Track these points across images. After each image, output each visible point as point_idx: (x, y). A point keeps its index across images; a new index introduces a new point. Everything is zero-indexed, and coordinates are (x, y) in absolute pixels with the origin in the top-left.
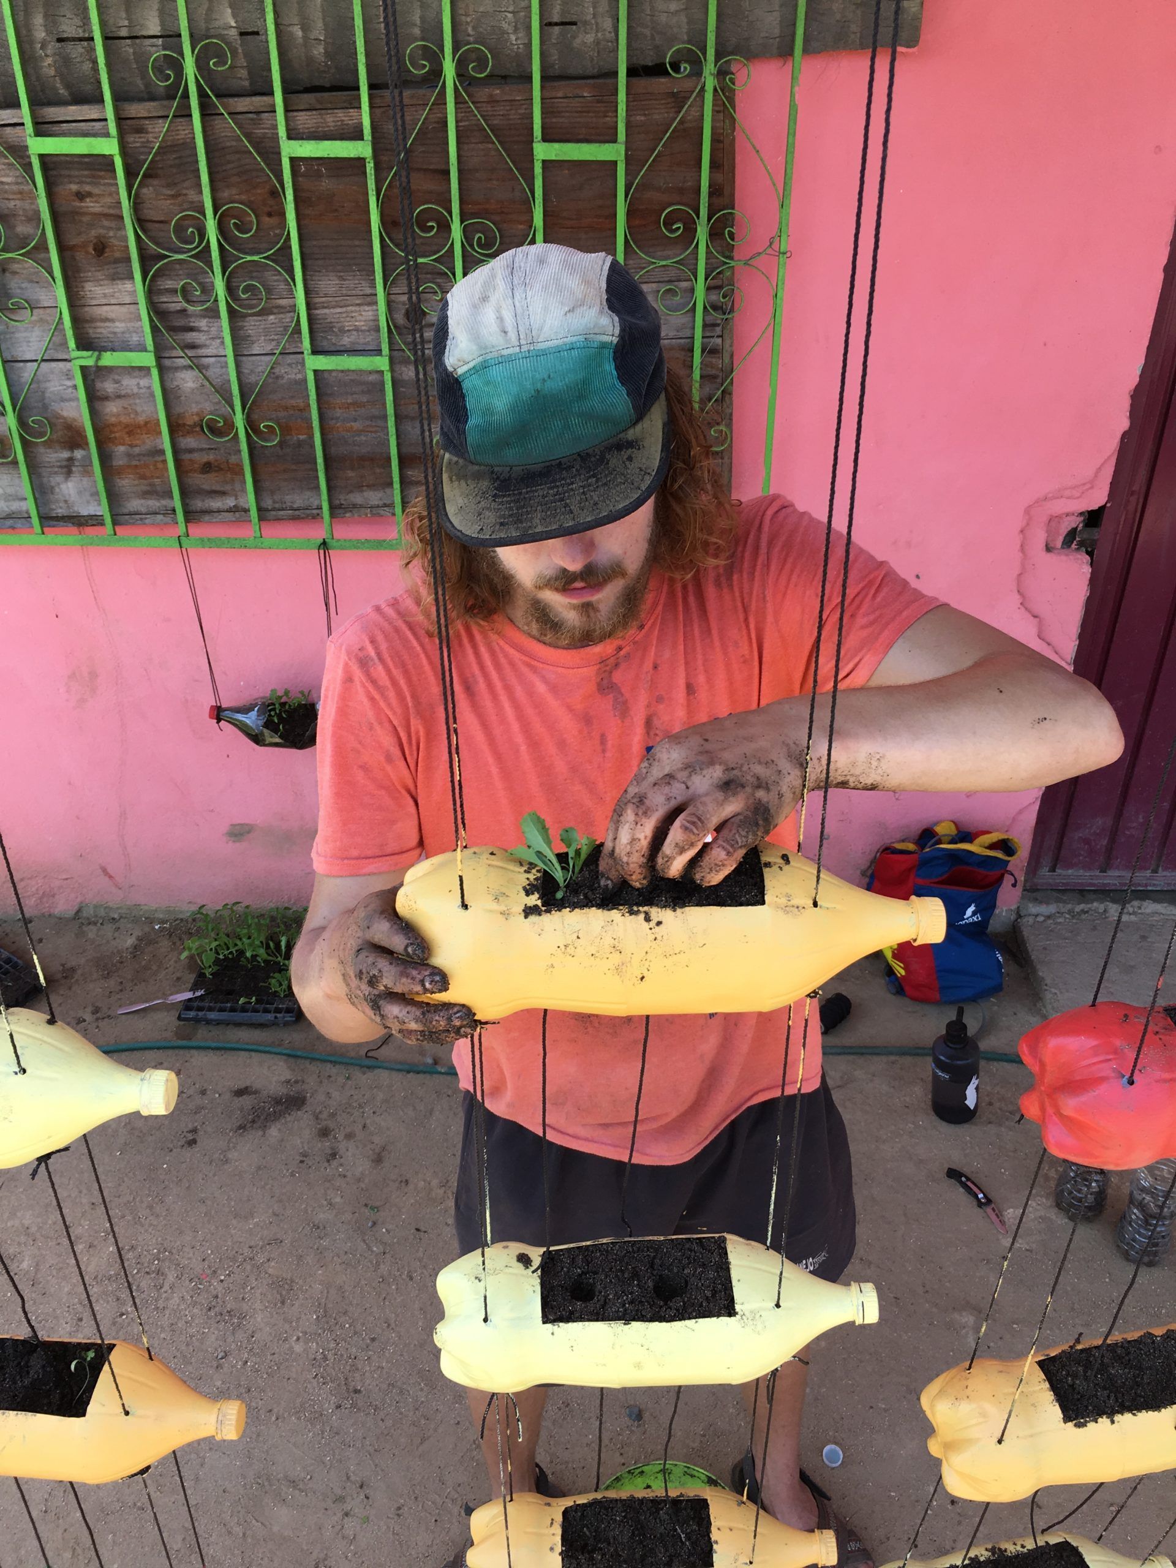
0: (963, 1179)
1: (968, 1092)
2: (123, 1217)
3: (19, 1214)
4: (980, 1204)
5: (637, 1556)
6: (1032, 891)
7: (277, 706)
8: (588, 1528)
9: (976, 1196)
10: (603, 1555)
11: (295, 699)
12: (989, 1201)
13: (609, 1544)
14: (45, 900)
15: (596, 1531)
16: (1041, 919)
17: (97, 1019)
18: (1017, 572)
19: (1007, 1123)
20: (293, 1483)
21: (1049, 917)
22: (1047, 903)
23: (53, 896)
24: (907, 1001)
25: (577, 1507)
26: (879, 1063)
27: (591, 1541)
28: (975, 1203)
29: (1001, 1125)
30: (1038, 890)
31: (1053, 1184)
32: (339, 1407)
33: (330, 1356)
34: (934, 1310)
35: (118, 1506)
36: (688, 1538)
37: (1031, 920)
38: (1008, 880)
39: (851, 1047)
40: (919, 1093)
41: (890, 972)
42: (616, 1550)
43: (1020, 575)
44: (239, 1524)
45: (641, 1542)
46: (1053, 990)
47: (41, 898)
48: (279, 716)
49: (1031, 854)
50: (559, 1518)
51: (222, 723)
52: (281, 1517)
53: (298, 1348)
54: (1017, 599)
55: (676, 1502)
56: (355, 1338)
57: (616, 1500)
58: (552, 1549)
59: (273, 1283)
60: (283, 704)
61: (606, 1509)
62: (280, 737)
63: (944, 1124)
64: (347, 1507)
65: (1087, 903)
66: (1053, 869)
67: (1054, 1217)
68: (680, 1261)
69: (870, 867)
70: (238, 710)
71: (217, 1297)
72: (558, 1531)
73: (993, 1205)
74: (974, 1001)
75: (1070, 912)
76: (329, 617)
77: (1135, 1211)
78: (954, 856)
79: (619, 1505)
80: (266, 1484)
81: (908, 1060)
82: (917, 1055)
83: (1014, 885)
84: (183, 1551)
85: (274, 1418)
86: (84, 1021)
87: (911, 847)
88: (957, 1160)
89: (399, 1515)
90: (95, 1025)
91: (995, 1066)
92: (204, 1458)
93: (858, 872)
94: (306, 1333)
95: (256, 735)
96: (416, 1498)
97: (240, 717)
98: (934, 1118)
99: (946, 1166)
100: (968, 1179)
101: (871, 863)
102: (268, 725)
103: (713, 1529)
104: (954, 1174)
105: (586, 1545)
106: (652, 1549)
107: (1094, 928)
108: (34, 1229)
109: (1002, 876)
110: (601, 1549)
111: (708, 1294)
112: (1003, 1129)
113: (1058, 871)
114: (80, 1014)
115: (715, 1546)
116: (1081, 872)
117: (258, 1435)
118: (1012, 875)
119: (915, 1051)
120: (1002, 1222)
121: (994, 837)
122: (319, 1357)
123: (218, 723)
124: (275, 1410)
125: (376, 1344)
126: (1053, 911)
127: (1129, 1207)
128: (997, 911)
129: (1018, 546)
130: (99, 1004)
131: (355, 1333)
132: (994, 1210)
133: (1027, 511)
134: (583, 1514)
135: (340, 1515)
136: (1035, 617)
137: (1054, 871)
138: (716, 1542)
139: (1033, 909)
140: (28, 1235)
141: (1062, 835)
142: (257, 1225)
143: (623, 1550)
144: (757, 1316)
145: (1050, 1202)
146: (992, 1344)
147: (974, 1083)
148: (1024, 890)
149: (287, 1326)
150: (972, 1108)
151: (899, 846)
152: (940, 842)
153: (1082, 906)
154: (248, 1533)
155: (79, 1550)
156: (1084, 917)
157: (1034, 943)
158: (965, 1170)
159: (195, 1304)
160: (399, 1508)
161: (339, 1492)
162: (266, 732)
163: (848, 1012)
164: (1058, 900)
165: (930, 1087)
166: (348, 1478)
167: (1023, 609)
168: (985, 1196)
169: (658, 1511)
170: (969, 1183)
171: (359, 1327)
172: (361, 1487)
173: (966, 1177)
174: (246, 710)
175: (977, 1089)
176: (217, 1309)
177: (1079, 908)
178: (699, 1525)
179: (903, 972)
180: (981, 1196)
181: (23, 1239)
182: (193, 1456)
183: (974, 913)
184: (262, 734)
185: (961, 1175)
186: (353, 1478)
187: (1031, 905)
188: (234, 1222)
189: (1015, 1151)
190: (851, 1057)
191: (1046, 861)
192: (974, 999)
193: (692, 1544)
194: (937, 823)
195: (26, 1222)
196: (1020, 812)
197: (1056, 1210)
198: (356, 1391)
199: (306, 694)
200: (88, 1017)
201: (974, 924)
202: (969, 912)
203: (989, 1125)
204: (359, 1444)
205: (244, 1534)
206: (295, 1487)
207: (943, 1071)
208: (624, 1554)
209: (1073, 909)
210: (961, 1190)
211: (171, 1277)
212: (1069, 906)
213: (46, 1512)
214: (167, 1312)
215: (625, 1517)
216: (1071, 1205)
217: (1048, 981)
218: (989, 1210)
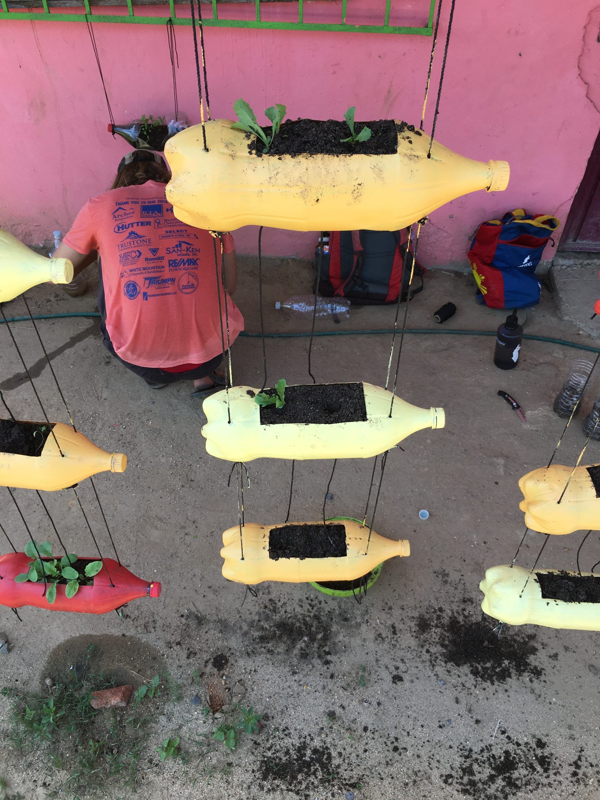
0: (506, 396)
1: (514, 353)
2: (74, 396)
3: (21, 393)
4: (514, 408)
5: (308, 551)
6: (562, 252)
7: (146, 125)
8: (283, 539)
9: (512, 404)
10: (291, 551)
11: (156, 121)
12: (518, 407)
13: (293, 546)
14: (27, 237)
15: (287, 540)
16: (564, 267)
17: (58, 300)
18: (579, 54)
19: (533, 370)
20: (160, 520)
21: (569, 267)
22: (569, 259)
23: (31, 235)
24: (487, 308)
25: (277, 529)
26: (468, 339)
27: (284, 545)
28: (511, 407)
29: (529, 371)
30: (565, 252)
31: (553, 400)
32: (183, 486)
33: (179, 464)
34: (485, 456)
35: (74, 526)
36: (334, 542)
37: (559, 268)
38: (550, 242)
39: (454, 330)
40: (489, 355)
41: (479, 292)
42: (297, 549)
43: (580, 56)
44: (134, 536)
45: (310, 545)
46: (566, 304)
47: (25, 236)
48: (147, 131)
49: (564, 230)
50: (268, 534)
51: (116, 135)
52: (155, 535)
53: (163, 460)
54: (577, 71)
55: (328, 527)
56: (192, 457)
57: (298, 526)
58: (264, 548)
59: (151, 430)
60: (149, 125)
61: (292, 530)
62: (148, 143)
63: (499, 369)
64: (187, 531)
65: (590, 260)
66: (575, 240)
67: (551, 416)
68: (337, 395)
69: (474, 235)
70: (124, 127)
71: (122, 435)
72: (268, 540)
73: (520, 409)
74: (523, 308)
75: (581, 264)
76: (174, 69)
77: (596, 413)
78: (521, 227)
79: (299, 528)
80: (147, 519)
81: (483, 338)
82: (490, 335)
83: (553, 246)
84: (106, 547)
85: (151, 491)
86: (51, 301)
87: (498, 223)
88: (504, 386)
89: (212, 536)
90: (56, 303)
91: (530, 342)
92: (117, 507)
93: (467, 238)
94: (167, 454)
95: (135, 142)
96: (221, 529)
97: (125, 131)
98: (495, 367)
99: (498, 390)
100: (509, 396)
101: (475, 232)
102: (141, 136)
103: (347, 538)
104: (502, 393)
105: (282, 547)
106: (315, 548)
107: (593, 273)
108: (29, 400)
109: (546, 241)
110: (289, 548)
111: (352, 410)
112: (530, 373)
113: (578, 241)
114: (48, 297)
115: (348, 546)
116: (590, 242)
117: (143, 498)
118: (553, 240)
119: (487, 333)
120: (524, 417)
121: (545, 218)
122: (173, 464)
123: (113, 134)
124: (152, 487)
125: (202, 460)
126: (572, 263)
127: (592, 411)
128: (541, 262)
129: (582, 37)
130: (58, 293)
131: (192, 455)
132: (520, 411)
133: (590, 14)
134: (280, 532)
135: (183, 534)
136: (586, 84)
137: (575, 241)
138: (348, 545)
139: (561, 261)
140: (26, 403)
141: (583, 220)
142: (142, 403)
143: (300, 549)
144: (379, 421)
145: (551, 408)
146: (512, 473)
147: (518, 348)
148: (557, 251)
149: (158, 450)
150: (515, 361)
151: (491, 222)
152: (515, 219)
153: (588, 261)
154: (139, 540)
155: (55, 545)
156: (588, 267)
157: (559, 281)
158: (508, 392)
159: (111, 438)
160: (212, 533)
161: (182, 524)
162: (140, 140)
163: (454, 313)
164: (575, 258)
165: (494, 351)
166: (188, 518)
167: (580, 78)
168: (517, 405)
169: (318, 531)
170: (509, 398)
171: (193, 452)
172: (194, 522)
173: (508, 395)
174: (129, 127)
175: (519, 351)
176: (123, 441)
177: (586, 262)
178: (340, 537)
179: (486, 292)
180: (514, 404)
181: (24, 404)
182: (111, 506)
183: (529, 261)
184: (138, 141)
185: (505, 394)
186: (190, 519)
187: (560, 260)
188: (130, 401)
189: (535, 384)
190: (453, 335)
191: (572, 235)
192: (523, 307)
193: (336, 546)
194: (514, 210)
195: (25, 397)
196: (561, 205)
197: (553, 412)
198: (192, 481)
199: (162, 118)
200: (52, 299)
201: (528, 267)
202: (526, 260)
203: (523, 371)
204: (193, 504)
205: (136, 541)
206: (161, 521)
207: (502, 341)
208: (301, 550)
209: (583, 262)
210: (505, 401)
211: (99, 425)
212: (581, 261)
213: (39, 528)
214: (98, 441)
215: (302, 533)
216: (562, 410)
217: (564, 299)
218: (518, 411)
